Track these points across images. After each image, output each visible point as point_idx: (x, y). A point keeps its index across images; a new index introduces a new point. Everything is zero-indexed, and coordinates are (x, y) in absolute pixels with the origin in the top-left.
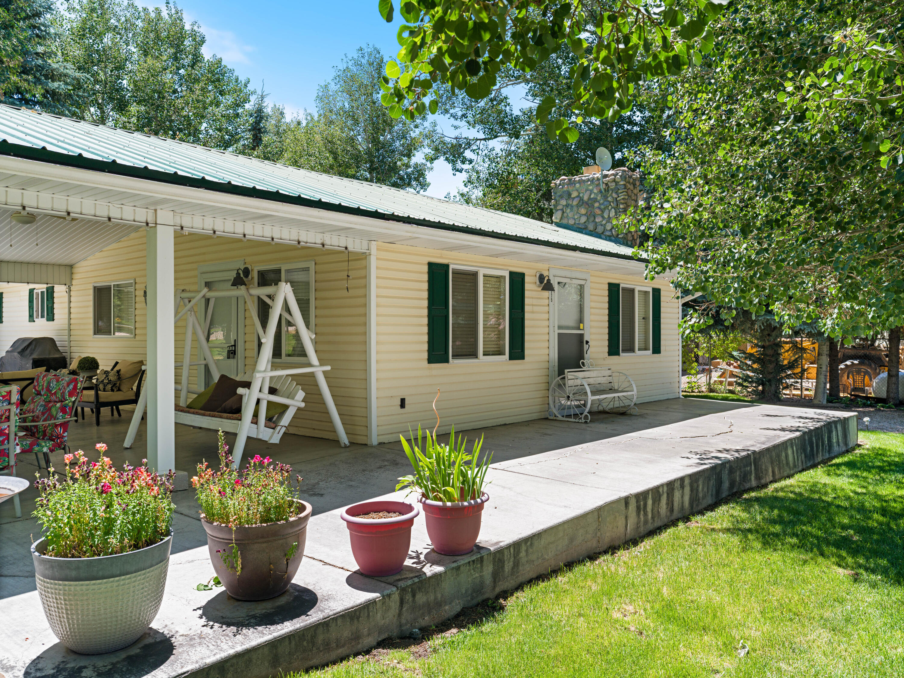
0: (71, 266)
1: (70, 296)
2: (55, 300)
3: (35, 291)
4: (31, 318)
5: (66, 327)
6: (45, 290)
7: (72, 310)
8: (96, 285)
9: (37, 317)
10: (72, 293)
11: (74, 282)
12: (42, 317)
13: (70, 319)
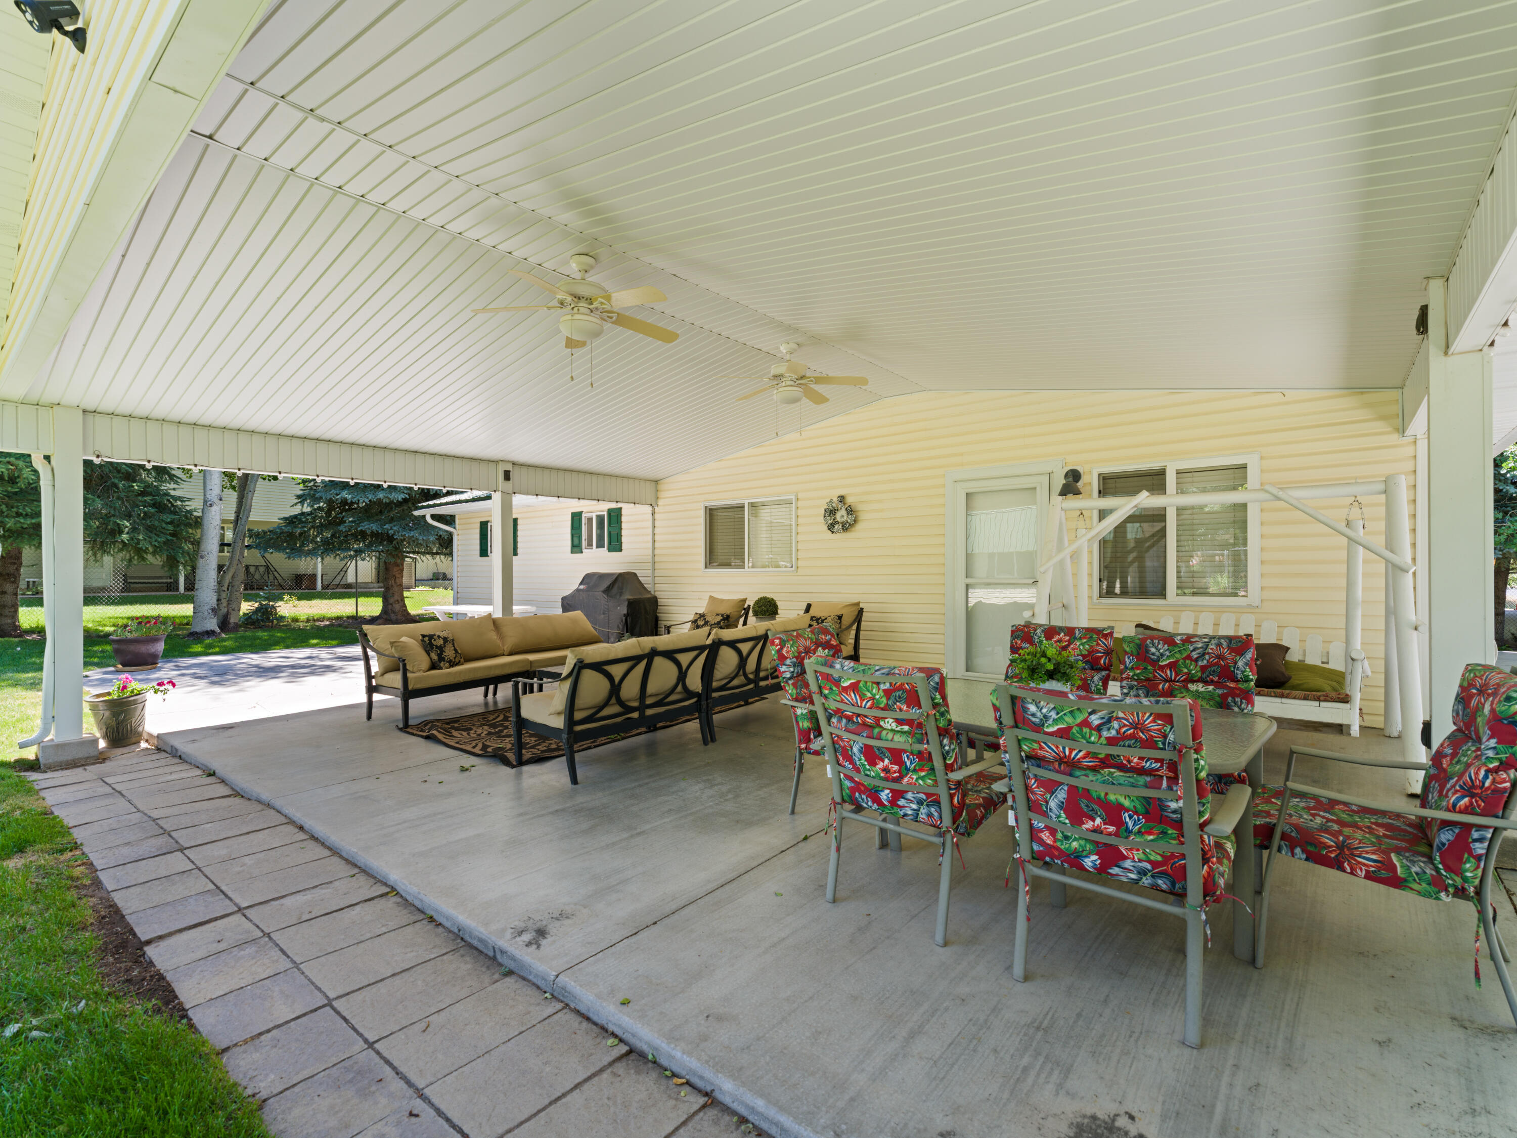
0: (656, 482)
1: (654, 520)
2: (624, 526)
3: (584, 515)
4: (576, 548)
5: (650, 559)
6: (606, 514)
7: (657, 538)
8: (707, 504)
9: (590, 545)
10: (656, 516)
11: (660, 502)
12: (600, 545)
13: (654, 548)
